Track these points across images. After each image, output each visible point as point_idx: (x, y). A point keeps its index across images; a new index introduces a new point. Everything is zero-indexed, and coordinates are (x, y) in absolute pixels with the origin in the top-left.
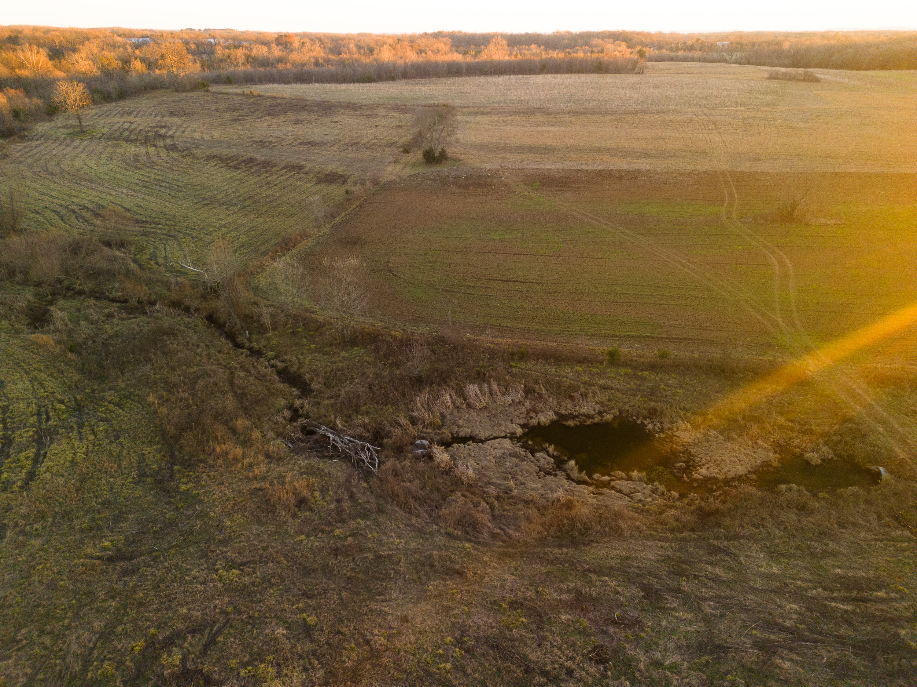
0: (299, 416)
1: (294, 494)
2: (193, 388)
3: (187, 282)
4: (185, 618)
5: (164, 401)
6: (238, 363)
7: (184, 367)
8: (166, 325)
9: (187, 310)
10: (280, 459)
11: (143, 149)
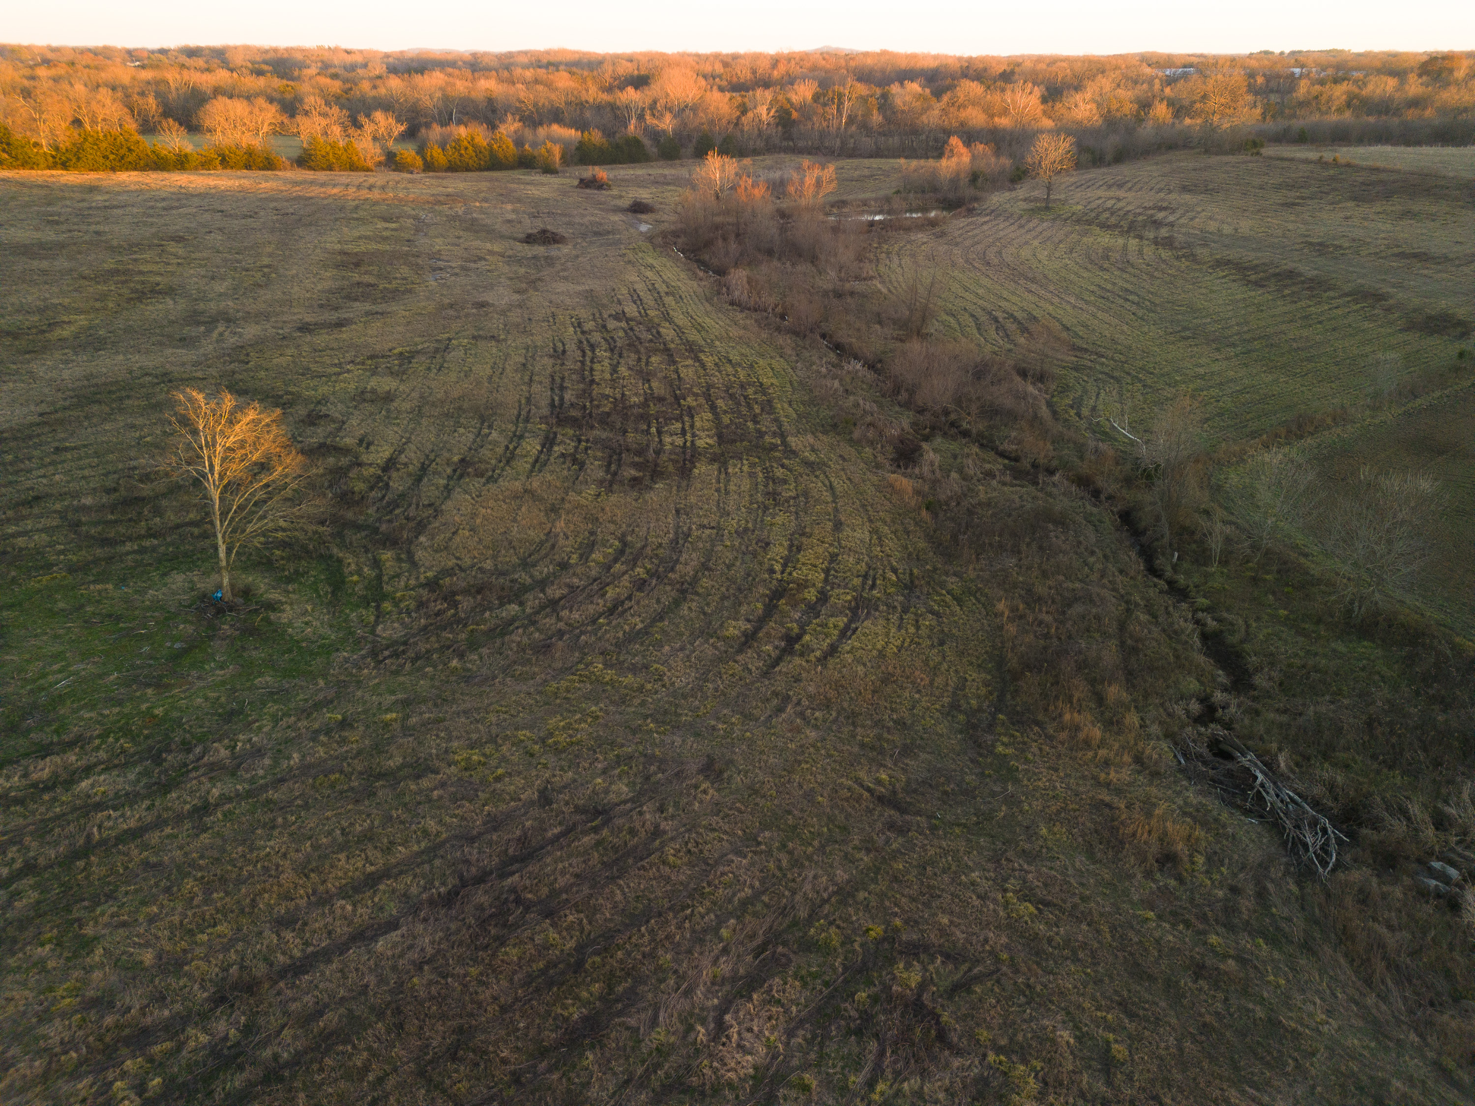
0: (1213, 720)
1: (1161, 840)
2: (1064, 613)
3: (1111, 453)
4: (943, 932)
5: (1017, 616)
6: (1142, 598)
7: (1061, 578)
8: (1058, 509)
9: (1096, 494)
10: (1155, 774)
11: (1121, 241)
